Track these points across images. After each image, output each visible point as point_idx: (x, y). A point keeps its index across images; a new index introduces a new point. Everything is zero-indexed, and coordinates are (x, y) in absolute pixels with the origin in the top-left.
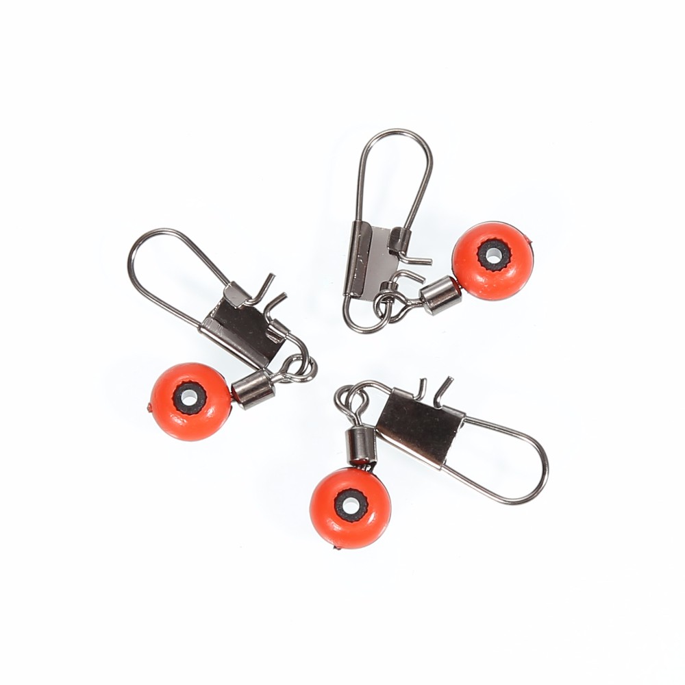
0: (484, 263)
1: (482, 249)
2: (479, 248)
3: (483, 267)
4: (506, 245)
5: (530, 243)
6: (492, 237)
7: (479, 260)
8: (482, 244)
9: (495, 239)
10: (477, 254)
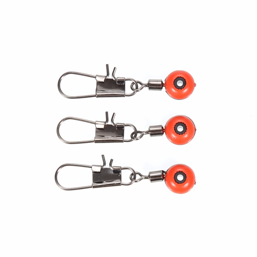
0: (176, 130)
1: (177, 124)
2: (176, 124)
3: (174, 131)
4: (186, 127)
5: (196, 130)
6: (183, 122)
7: (174, 128)
8: (179, 122)
9: (183, 123)
10: (175, 125)
